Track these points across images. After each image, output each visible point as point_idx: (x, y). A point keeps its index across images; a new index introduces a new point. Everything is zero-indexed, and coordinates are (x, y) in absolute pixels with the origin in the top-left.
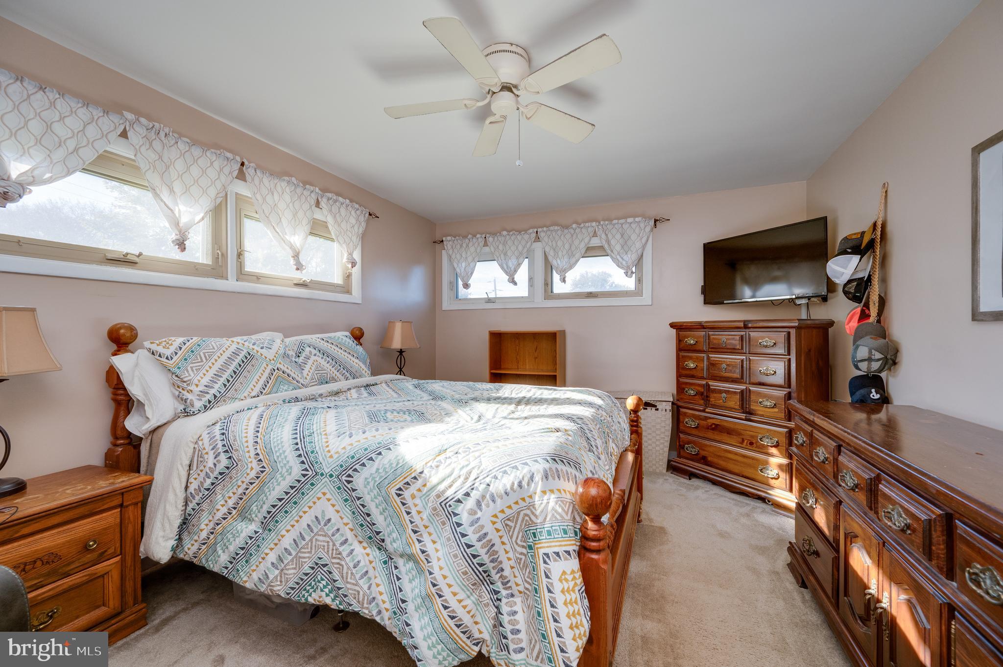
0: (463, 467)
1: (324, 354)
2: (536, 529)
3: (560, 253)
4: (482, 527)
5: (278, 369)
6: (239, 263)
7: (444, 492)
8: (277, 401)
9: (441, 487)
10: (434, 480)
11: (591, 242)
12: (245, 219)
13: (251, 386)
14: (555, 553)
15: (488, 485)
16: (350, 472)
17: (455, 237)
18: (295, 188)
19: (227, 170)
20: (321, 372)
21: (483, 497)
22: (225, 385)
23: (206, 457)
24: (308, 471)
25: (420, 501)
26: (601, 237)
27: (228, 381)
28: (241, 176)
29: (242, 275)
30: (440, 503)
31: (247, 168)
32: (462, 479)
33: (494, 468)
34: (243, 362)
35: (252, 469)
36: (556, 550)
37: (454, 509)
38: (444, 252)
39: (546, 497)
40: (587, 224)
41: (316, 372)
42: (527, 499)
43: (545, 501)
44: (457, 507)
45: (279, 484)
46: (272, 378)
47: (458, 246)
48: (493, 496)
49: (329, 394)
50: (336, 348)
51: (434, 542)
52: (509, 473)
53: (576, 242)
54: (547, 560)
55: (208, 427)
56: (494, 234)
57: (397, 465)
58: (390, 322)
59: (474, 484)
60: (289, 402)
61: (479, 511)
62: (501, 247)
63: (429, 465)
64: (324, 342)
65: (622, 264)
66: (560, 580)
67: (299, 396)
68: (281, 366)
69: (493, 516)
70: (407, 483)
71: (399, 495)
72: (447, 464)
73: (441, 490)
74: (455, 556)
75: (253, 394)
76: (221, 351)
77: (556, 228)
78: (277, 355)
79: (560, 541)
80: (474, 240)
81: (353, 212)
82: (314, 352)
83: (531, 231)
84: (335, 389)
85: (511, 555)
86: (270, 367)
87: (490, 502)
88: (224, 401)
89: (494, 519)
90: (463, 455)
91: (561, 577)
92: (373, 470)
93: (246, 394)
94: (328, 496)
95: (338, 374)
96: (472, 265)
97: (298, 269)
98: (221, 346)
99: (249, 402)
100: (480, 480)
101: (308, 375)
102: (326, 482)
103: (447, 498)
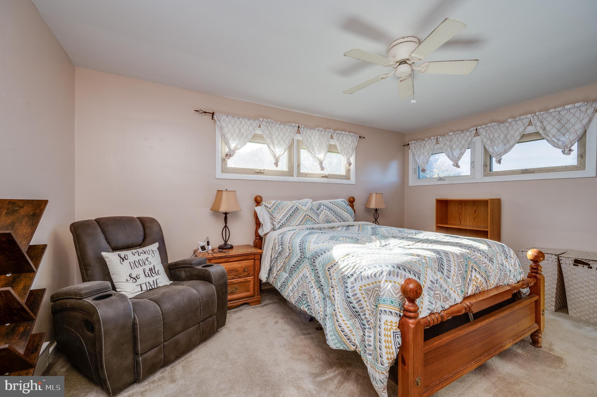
0: (353, 263)
1: (330, 209)
2: (379, 298)
3: (496, 142)
4: (355, 290)
5: (307, 215)
6: (298, 169)
7: (344, 272)
8: (304, 228)
9: (343, 270)
10: (341, 267)
11: (526, 130)
12: (301, 149)
13: (296, 221)
14: (384, 310)
15: (361, 272)
16: (315, 258)
17: (417, 141)
18: (321, 132)
19: (293, 131)
20: (328, 218)
21: (358, 277)
22: (287, 220)
23: (276, 246)
24: (302, 255)
25: (335, 274)
26: (536, 126)
27: (288, 218)
28: (299, 132)
29: (299, 174)
30: (342, 277)
31: (301, 128)
32: (352, 267)
33: (365, 266)
34: (294, 211)
35: (287, 252)
36: (386, 309)
37: (346, 280)
38: (410, 150)
39: (387, 284)
40: (522, 117)
41: (325, 217)
42: (377, 283)
43: (386, 286)
44: (348, 279)
45: (293, 259)
46: (305, 218)
47: (419, 146)
48: (362, 278)
49: (328, 228)
50: (336, 207)
51: (338, 293)
52: (372, 268)
53: (512, 132)
54: (381, 313)
55: (278, 235)
56: (443, 135)
57: (330, 258)
58: (370, 194)
59: (355, 271)
60: (309, 229)
61: (355, 283)
62: (448, 143)
63: (340, 259)
64: (331, 204)
65: (557, 144)
66: (384, 324)
67: (314, 227)
68: (309, 214)
69: (360, 287)
70: (332, 266)
71: (329, 271)
72: (347, 260)
73: (343, 271)
74: (343, 300)
75: (296, 225)
76: (287, 206)
77: (493, 124)
78: (308, 209)
79: (388, 306)
80: (429, 141)
81: (350, 138)
82: (325, 208)
83: (472, 129)
84: (331, 226)
85: (369, 308)
86: (305, 214)
87: (360, 280)
88: (286, 226)
89: (361, 288)
90: (355, 257)
91: (385, 322)
92: (322, 259)
93: (293, 224)
94: (307, 267)
95: (336, 219)
96: (427, 157)
97: (322, 170)
98: (287, 204)
99: (294, 227)
100: (358, 270)
101: (321, 218)
102: (307, 261)
103: (345, 275)
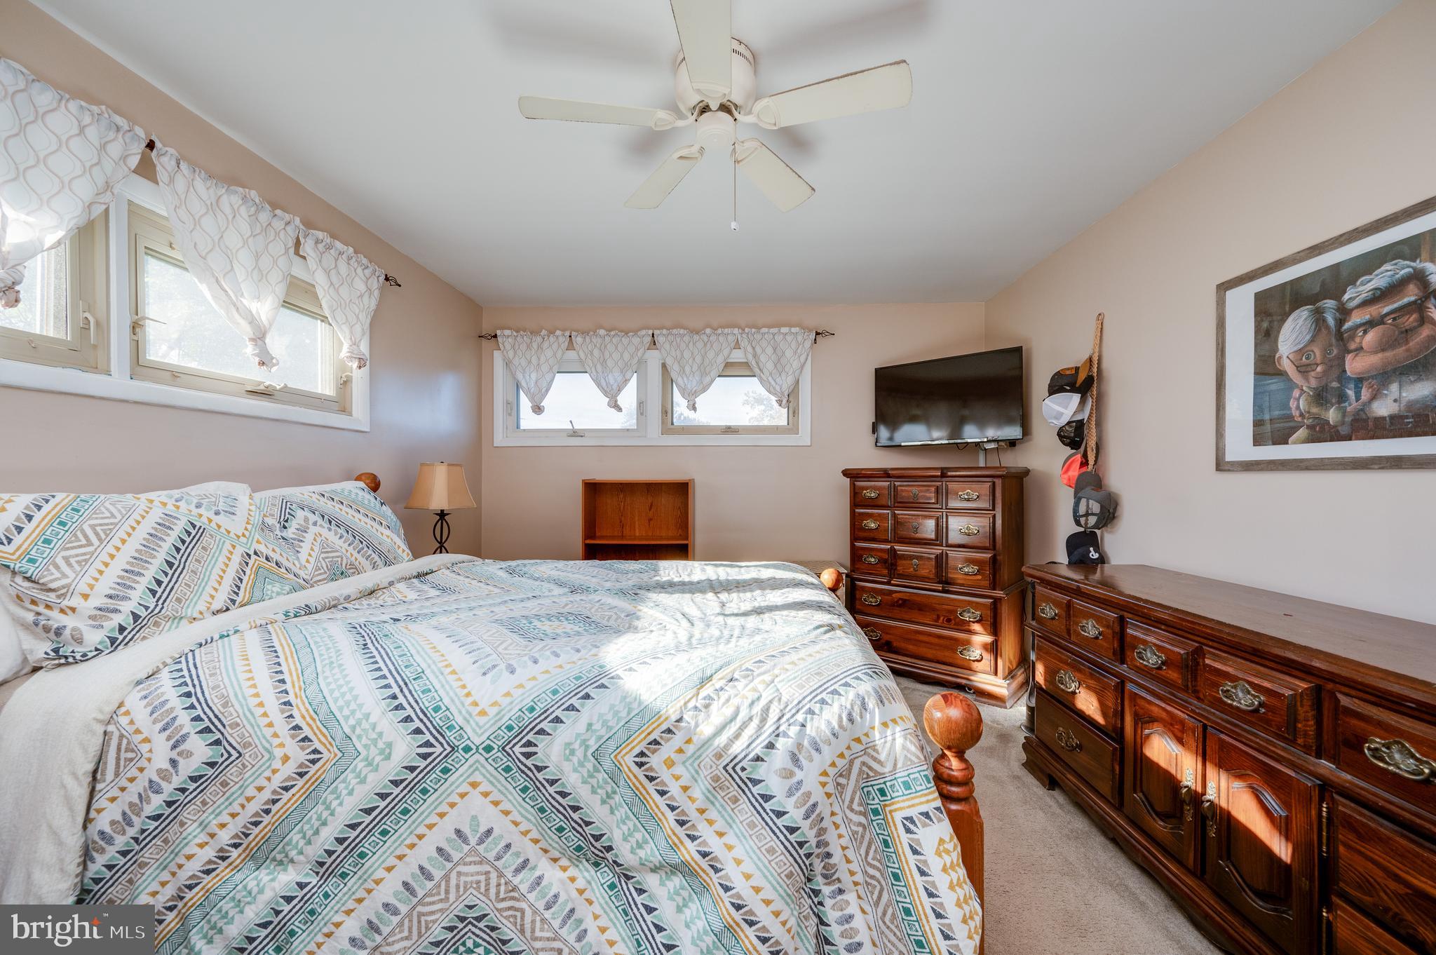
0: (753, 703)
1: (330, 522)
2: (885, 783)
3: (687, 369)
4: (808, 794)
5: (256, 553)
6: (135, 343)
7: (727, 747)
8: (273, 617)
9: (722, 740)
10: (706, 730)
11: (732, 356)
12: (146, 257)
13: (209, 590)
14: (921, 814)
15: (803, 726)
16: (530, 737)
17: (517, 332)
18: (257, 211)
20: (330, 555)
21: (799, 746)
22: (153, 592)
23: (144, 748)
24: (432, 746)
25: (684, 769)
26: (745, 351)
27: (159, 583)
28: (146, 169)
30: (725, 768)
31: (159, 155)
32: (756, 722)
33: (804, 698)
34: (183, 542)
35: (286, 759)
36: (924, 808)
37: (751, 773)
38: (496, 353)
39: (889, 732)
40: (726, 331)
41: (323, 555)
42: (864, 739)
43: (889, 738)
44: (754, 768)
45: (363, 781)
46: (248, 572)
47: (524, 347)
48: (816, 743)
49: (359, 596)
50: (349, 510)
51: (721, 835)
52: (830, 702)
53: (711, 354)
54: (912, 827)
55: (139, 683)
56: (585, 333)
57: (629, 713)
58: (422, 465)
59: (778, 728)
60: (296, 616)
61: (796, 770)
62: (596, 352)
63: (691, 705)
64: (325, 500)
65: (774, 388)
66: (938, 853)
67: (312, 604)
68: (261, 548)
69: (821, 775)
70: (656, 742)
71: (640, 765)
72: (723, 699)
73: (722, 745)
74: (771, 851)
75: (217, 605)
76: (131, 522)
77: (682, 331)
78: (249, 527)
79: (926, 795)
80: (552, 339)
81: (359, 270)
82: (312, 518)
83: (643, 332)
84: (370, 585)
85: (842, 830)
86: (240, 550)
87: (813, 752)
88: (156, 624)
89: (823, 779)
90: (744, 682)
91: (938, 848)
92: (581, 727)
93: (202, 606)
94: (485, 787)
95: (359, 557)
96: (548, 377)
97: (262, 363)
98: (129, 509)
99: (212, 625)
100: (788, 720)
101: (308, 561)
102: (477, 761)
103: (735, 757)
